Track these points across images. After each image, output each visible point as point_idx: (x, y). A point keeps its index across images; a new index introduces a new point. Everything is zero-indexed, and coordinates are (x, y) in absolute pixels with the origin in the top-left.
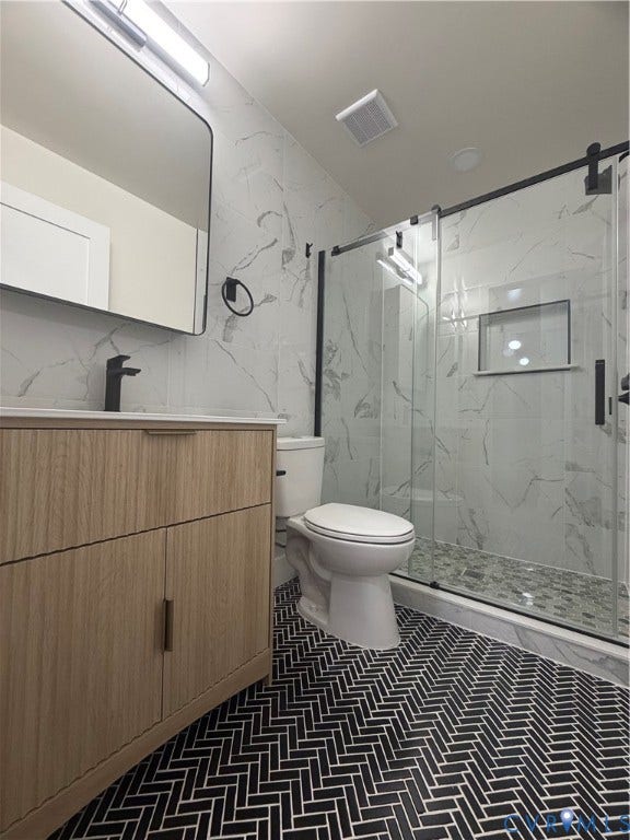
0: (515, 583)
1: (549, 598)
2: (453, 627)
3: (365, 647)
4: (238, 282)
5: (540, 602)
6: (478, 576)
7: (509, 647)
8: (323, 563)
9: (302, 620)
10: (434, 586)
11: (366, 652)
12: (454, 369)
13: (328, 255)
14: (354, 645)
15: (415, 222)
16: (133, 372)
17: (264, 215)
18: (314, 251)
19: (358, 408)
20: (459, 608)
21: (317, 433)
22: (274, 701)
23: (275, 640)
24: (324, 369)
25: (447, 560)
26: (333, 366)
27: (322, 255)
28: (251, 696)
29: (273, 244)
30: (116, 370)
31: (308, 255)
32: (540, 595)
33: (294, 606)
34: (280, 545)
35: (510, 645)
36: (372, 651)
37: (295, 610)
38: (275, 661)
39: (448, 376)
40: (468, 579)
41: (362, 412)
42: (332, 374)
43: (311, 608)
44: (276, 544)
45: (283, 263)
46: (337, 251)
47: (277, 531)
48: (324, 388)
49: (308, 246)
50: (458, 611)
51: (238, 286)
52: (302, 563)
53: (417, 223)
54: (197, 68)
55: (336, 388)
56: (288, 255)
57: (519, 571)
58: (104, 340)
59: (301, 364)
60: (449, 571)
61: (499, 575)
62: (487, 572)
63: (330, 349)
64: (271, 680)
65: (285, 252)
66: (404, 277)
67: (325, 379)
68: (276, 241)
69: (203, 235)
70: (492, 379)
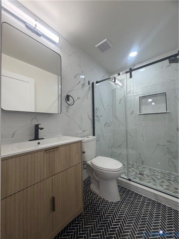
0: (153, 177)
1: (164, 182)
2: (135, 193)
3: (110, 201)
4: (70, 96)
5: (161, 184)
6: (142, 174)
7: (152, 200)
8: (97, 175)
9: (92, 191)
10: (129, 180)
11: (110, 202)
12: (133, 112)
13: (95, 83)
14: (107, 200)
15: (119, 74)
16: (42, 129)
17: (76, 75)
18: (91, 83)
19: (105, 125)
20: (137, 187)
21: (94, 135)
22: (85, 220)
23: (84, 198)
24: (95, 115)
25: (133, 169)
26: (97, 114)
27: (93, 83)
28: (78, 219)
29: (79, 83)
30: (37, 128)
31: (89, 84)
32: (161, 181)
33: (89, 186)
34: (84, 168)
35: (153, 199)
36: (112, 202)
37: (89, 188)
38: (84, 206)
39: (131, 114)
40: (139, 176)
41: (106, 126)
42: (97, 116)
43: (94, 188)
44: (83, 168)
45: (82, 87)
46: (97, 82)
47: (83, 164)
48: (95, 121)
49: (89, 82)
50: (137, 188)
51: (70, 97)
52: (91, 174)
53: (120, 75)
54: (56, 39)
55: (99, 120)
56: (83, 85)
57: (155, 173)
58: (34, 118)
59: (88, 115)
60: (134, 173)
61: (148, 174)
62: (145, 173)
63: (96, 109)
64: (83, 213)
65: (83, 84)
66: (117, 85)
67: (95, 118)
68: (80, 82)
69: (60, 77)
70: (144, 115)
